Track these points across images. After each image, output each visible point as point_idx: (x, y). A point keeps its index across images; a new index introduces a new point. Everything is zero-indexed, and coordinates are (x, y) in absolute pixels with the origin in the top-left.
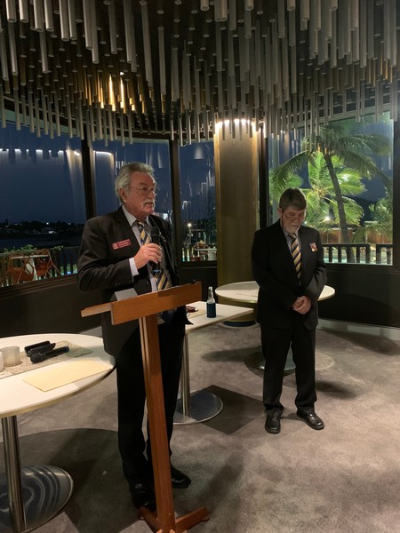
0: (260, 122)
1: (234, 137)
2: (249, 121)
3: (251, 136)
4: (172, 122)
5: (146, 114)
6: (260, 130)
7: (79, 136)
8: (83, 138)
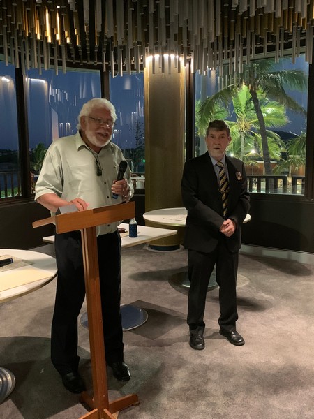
0: (188, 57)
1: (163, 71)
2: (177, 57)
3: (179, 71)
4: (104, 54)
5: (80, 46)
6: (188, 65)
7: (13, 63)
8: (18, 66)
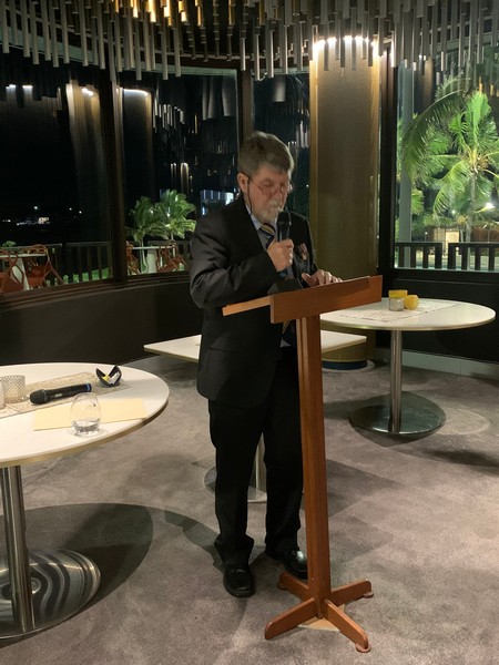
0: (386, 41)
1: (343, 65)
2: (367, 40)
3: (370, 64)
4: (243, 40)
5: (203, 27)
6: (385, 54)
7: (96, 63)
8: (103, 67)
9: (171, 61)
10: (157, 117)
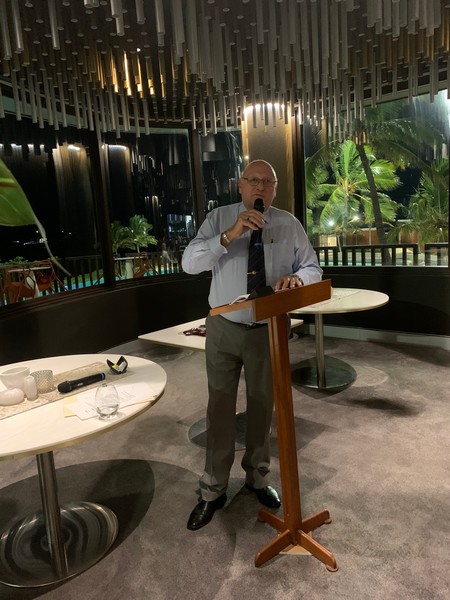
0: (295, 106)
1: (267, 123)
2: (283, 106)
3: (286, 122)
4: (193, 108)
5: (165, 98)
7: (86, 127)
8: (92, 129)
9: (142, 124)
10: (134, 165)
